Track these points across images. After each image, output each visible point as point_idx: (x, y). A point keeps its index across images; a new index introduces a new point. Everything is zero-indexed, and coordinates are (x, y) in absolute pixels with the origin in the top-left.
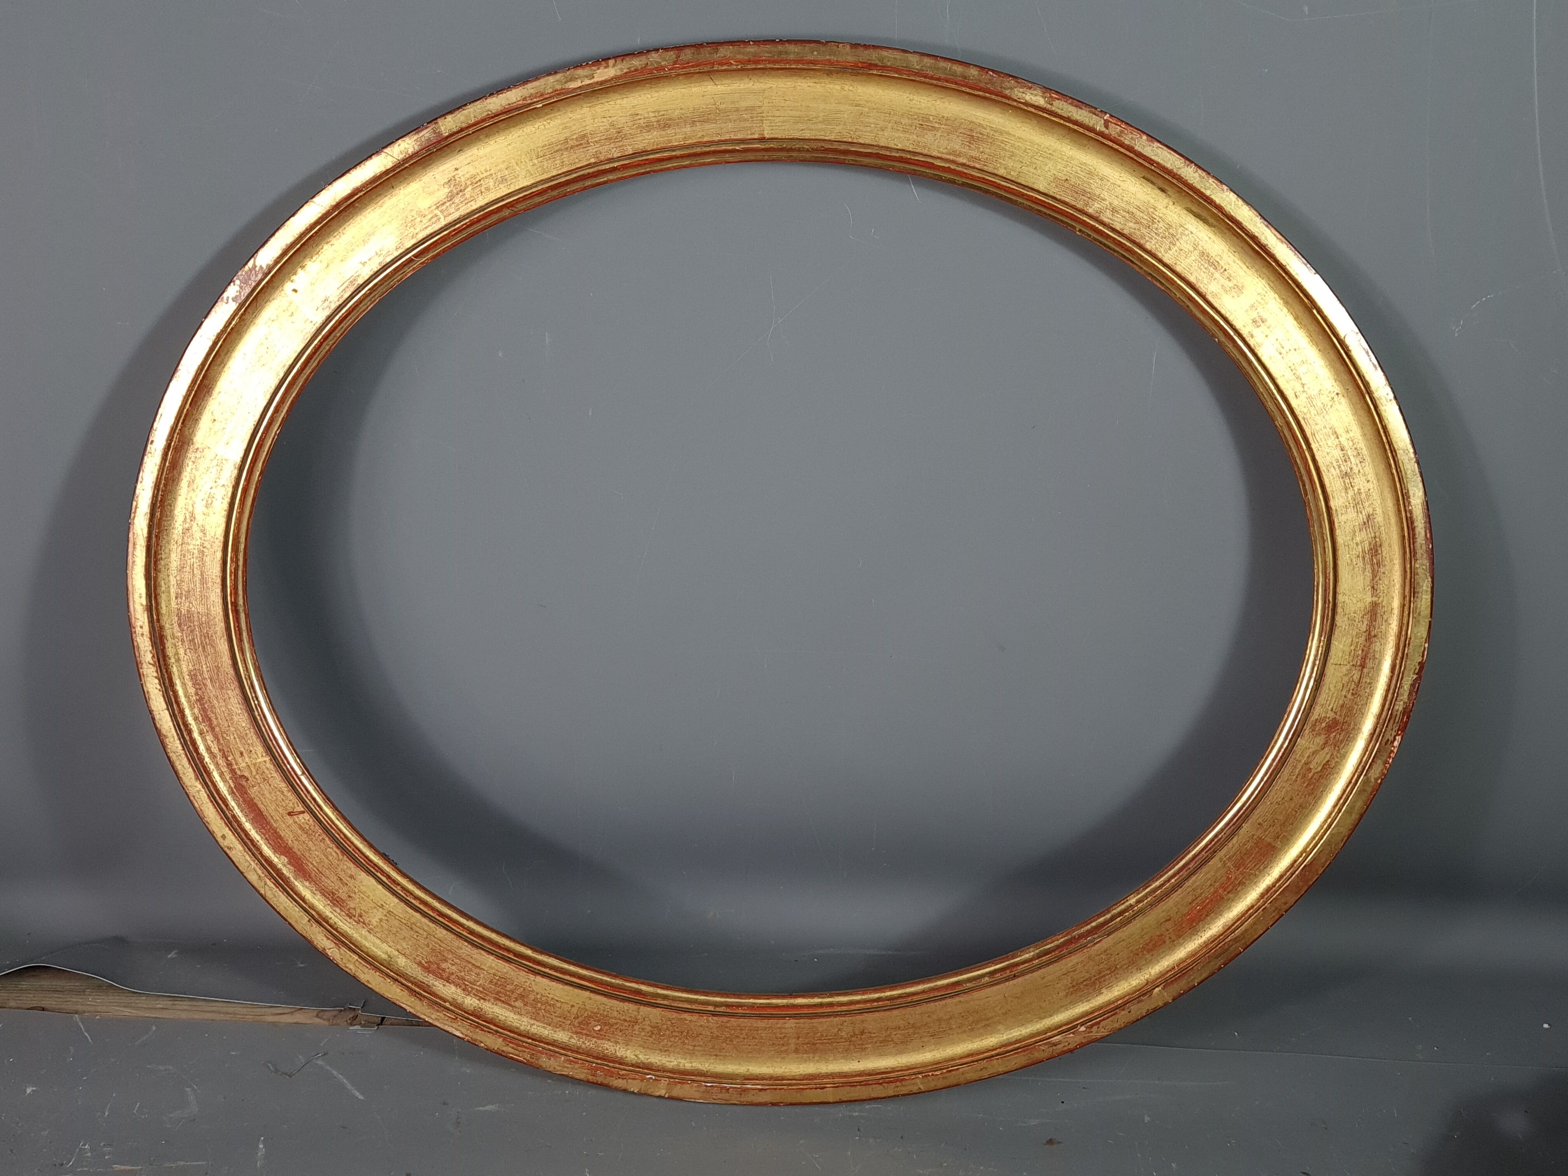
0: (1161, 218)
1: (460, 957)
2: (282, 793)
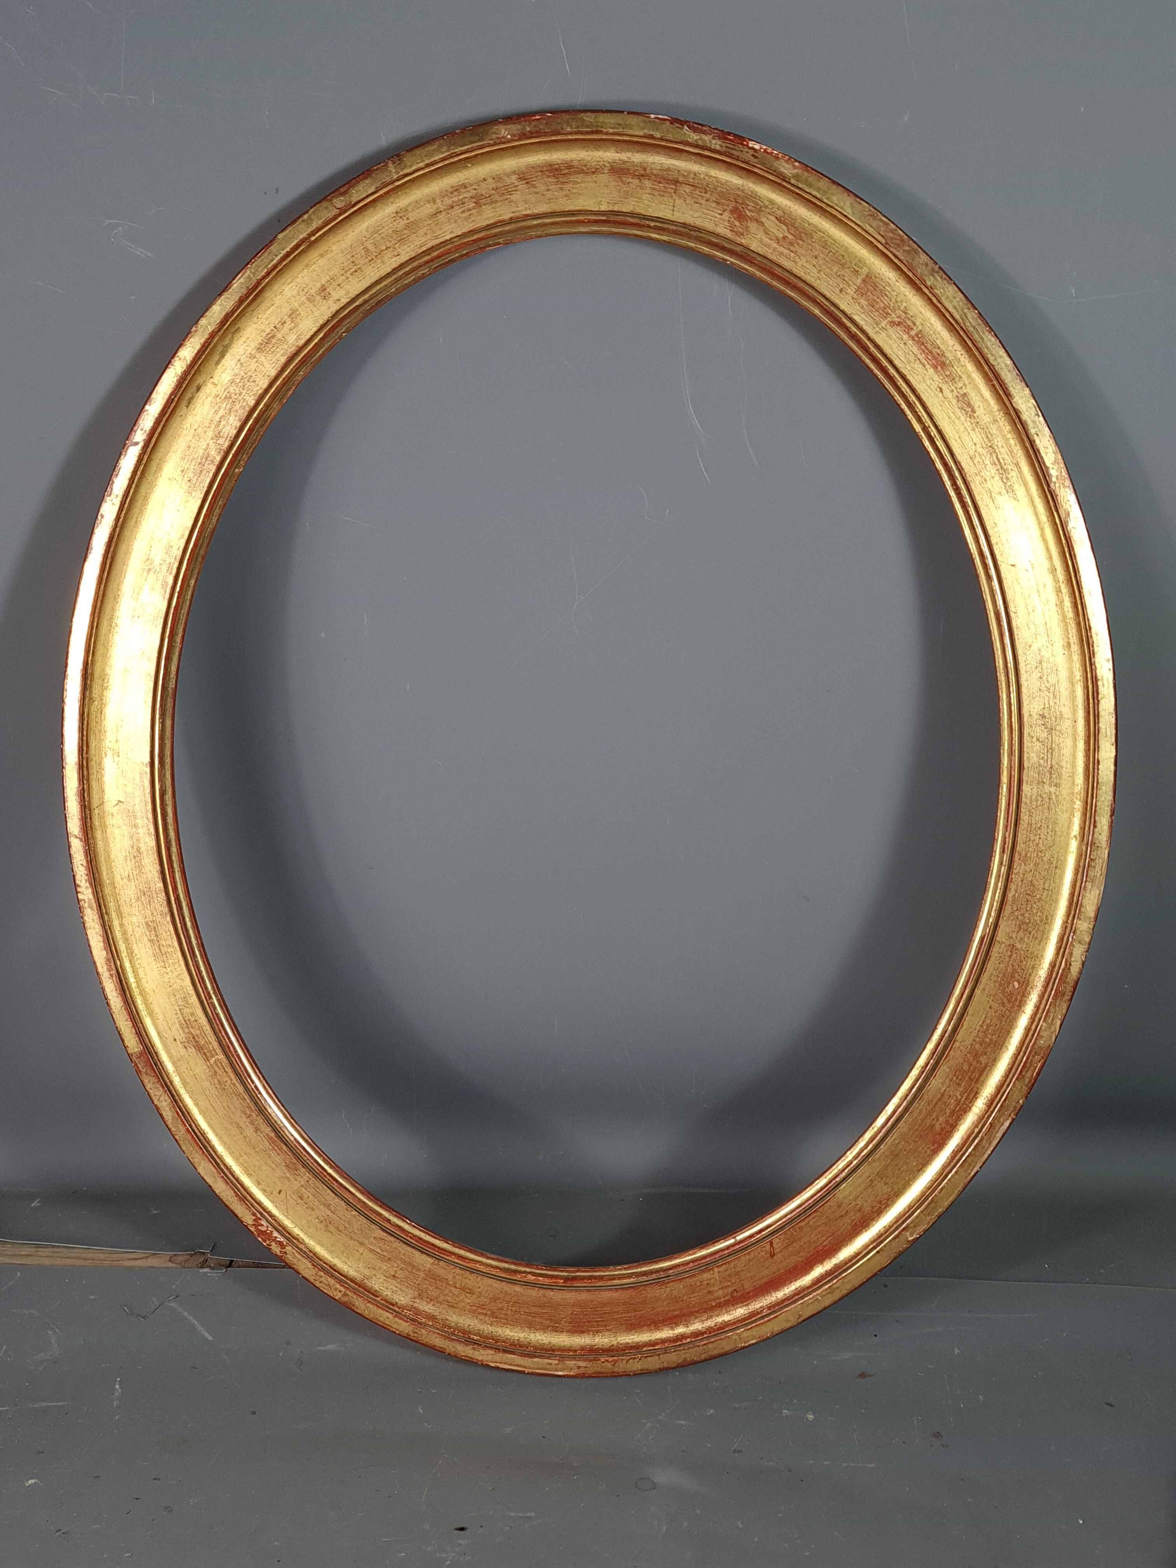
0: (225, 390)
1: (930, 1113)
2: (750, 1260)
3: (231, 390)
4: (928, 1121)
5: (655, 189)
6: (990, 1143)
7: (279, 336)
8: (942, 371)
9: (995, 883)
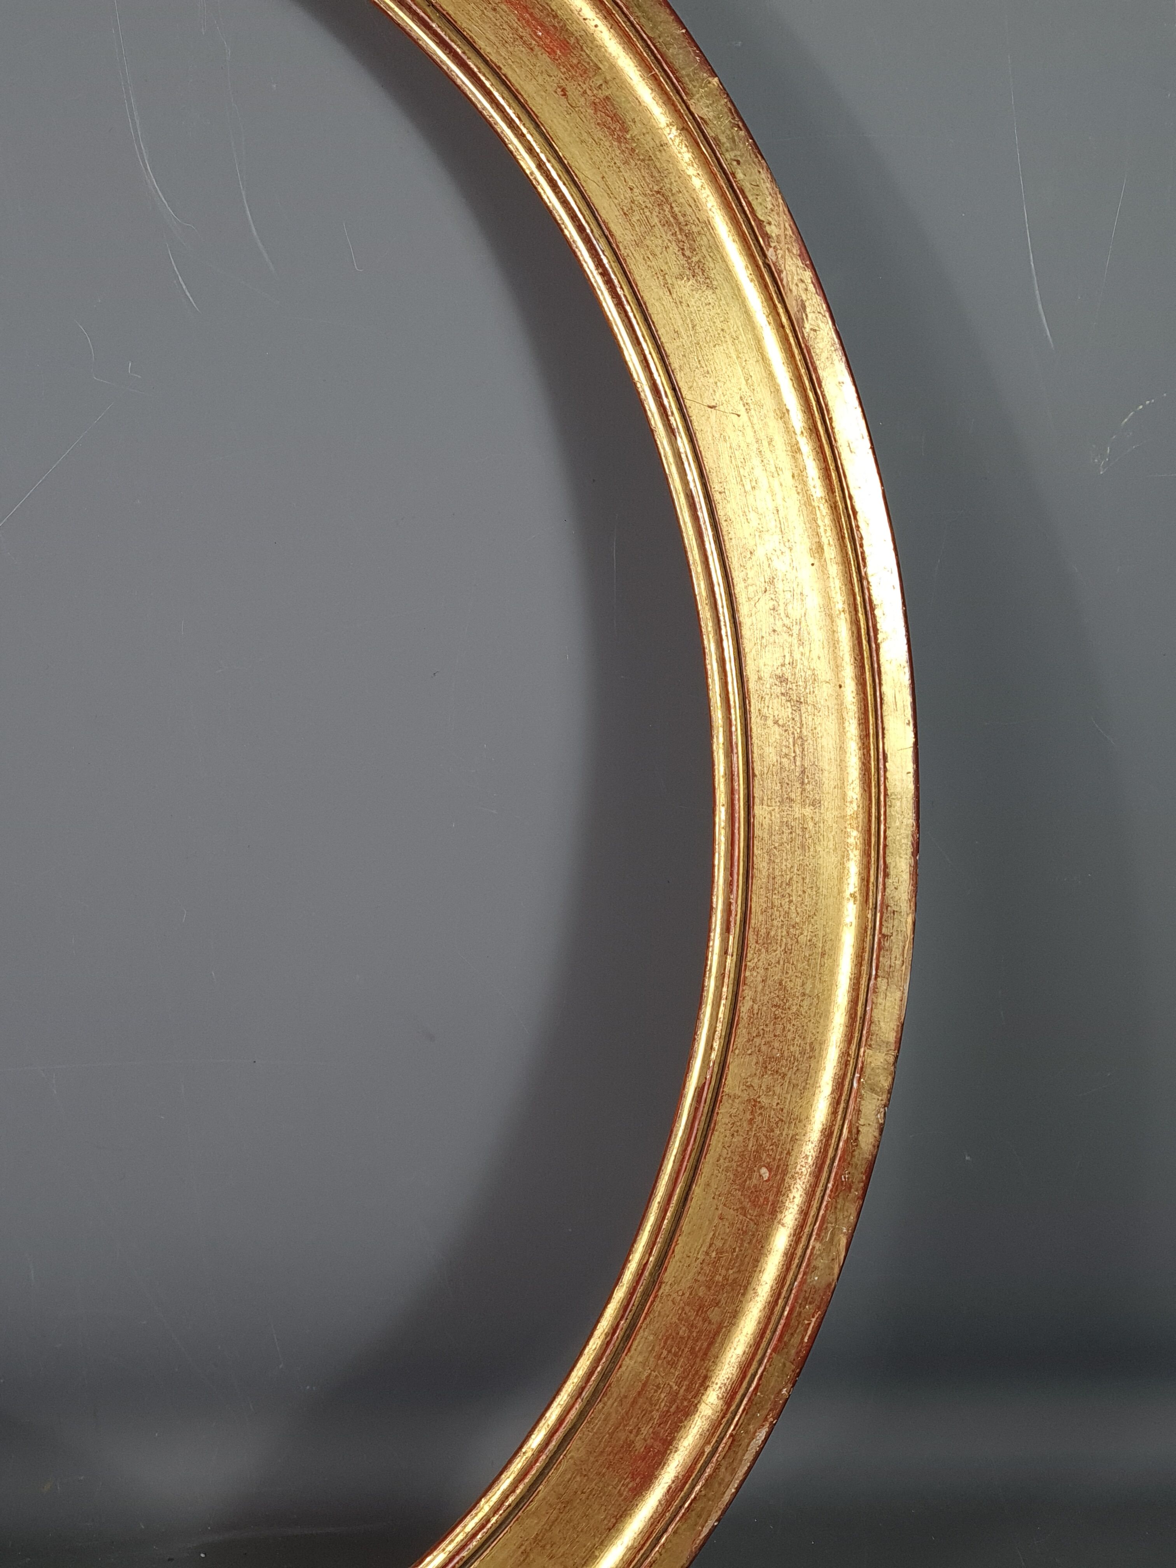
1: (624, 1420)
4: (623, 1436)
6: (734, 1472)
8: (563, 59)
9: (716, 987)
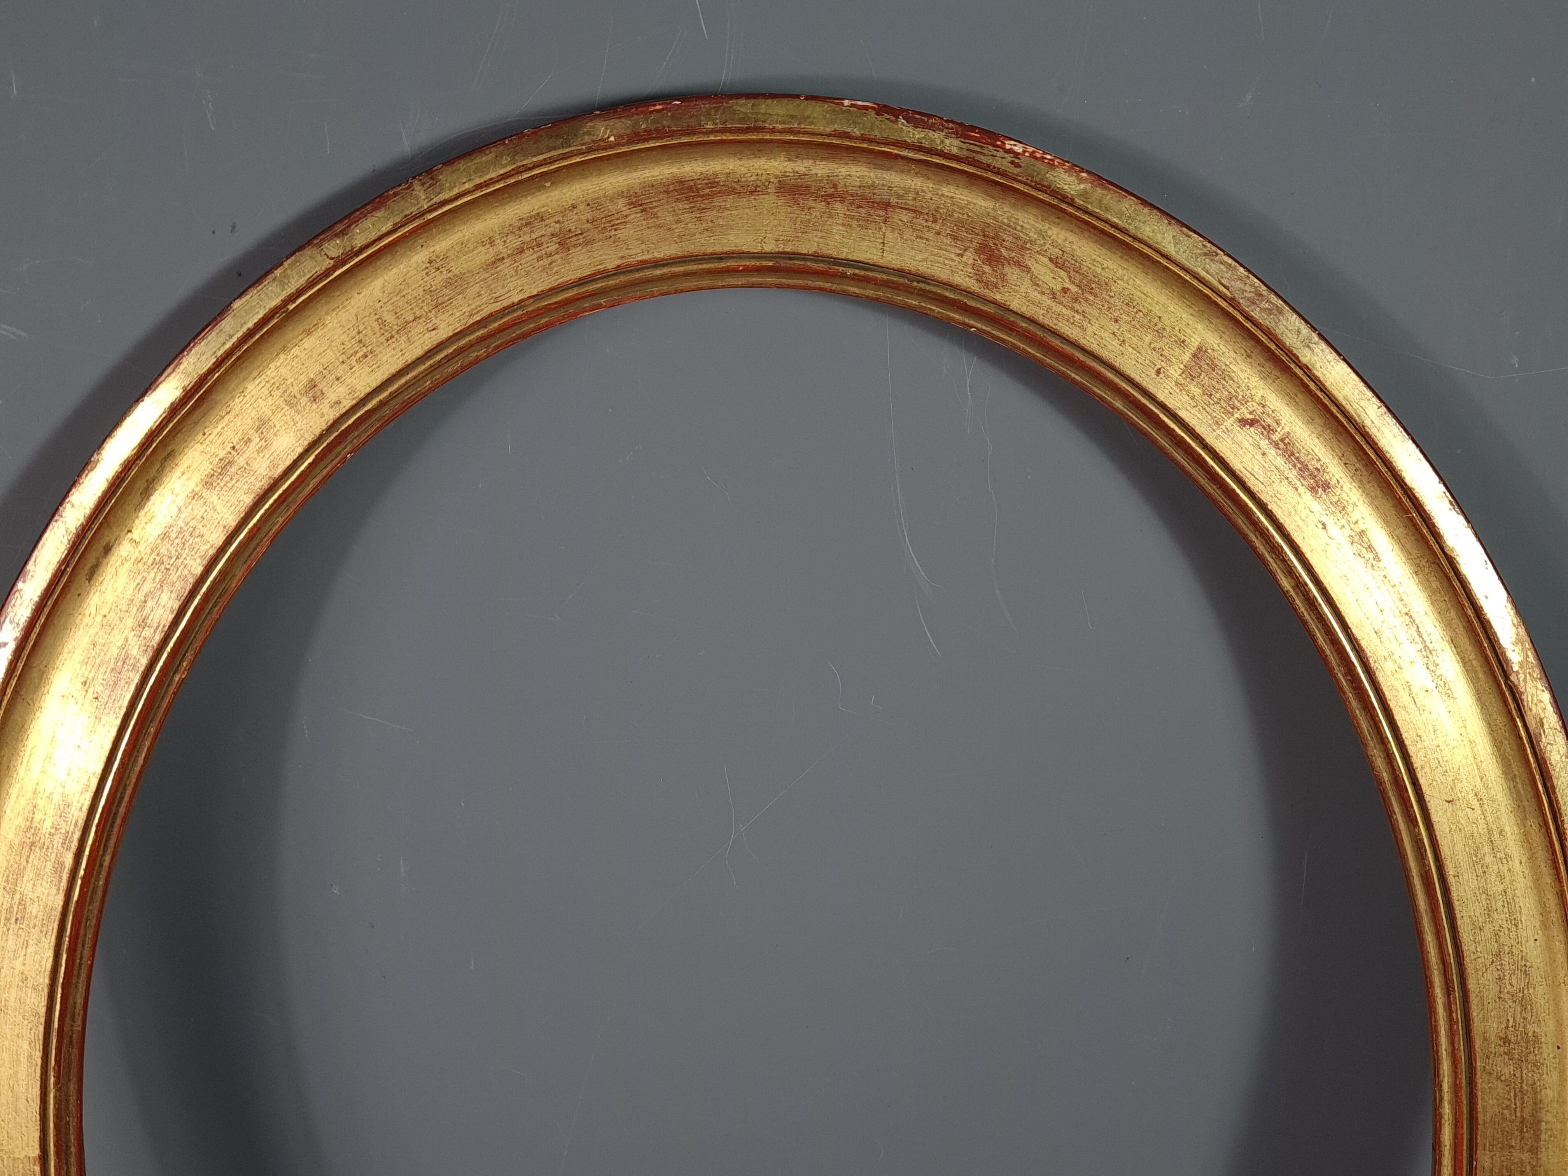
0: (152, 551)
3: (163, 551)
5: (853, 217)
7: (241, 461)
8: (1324, 496)
